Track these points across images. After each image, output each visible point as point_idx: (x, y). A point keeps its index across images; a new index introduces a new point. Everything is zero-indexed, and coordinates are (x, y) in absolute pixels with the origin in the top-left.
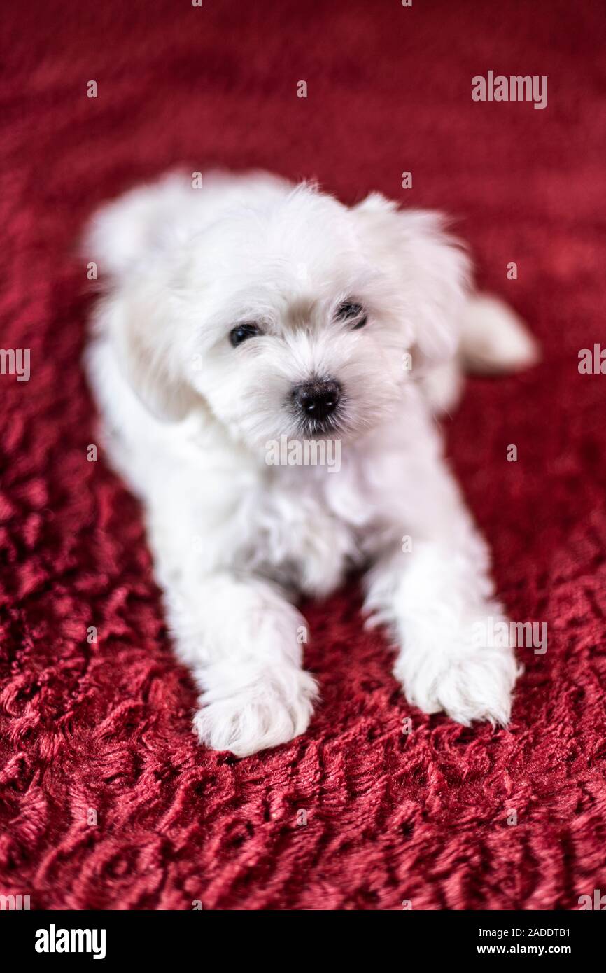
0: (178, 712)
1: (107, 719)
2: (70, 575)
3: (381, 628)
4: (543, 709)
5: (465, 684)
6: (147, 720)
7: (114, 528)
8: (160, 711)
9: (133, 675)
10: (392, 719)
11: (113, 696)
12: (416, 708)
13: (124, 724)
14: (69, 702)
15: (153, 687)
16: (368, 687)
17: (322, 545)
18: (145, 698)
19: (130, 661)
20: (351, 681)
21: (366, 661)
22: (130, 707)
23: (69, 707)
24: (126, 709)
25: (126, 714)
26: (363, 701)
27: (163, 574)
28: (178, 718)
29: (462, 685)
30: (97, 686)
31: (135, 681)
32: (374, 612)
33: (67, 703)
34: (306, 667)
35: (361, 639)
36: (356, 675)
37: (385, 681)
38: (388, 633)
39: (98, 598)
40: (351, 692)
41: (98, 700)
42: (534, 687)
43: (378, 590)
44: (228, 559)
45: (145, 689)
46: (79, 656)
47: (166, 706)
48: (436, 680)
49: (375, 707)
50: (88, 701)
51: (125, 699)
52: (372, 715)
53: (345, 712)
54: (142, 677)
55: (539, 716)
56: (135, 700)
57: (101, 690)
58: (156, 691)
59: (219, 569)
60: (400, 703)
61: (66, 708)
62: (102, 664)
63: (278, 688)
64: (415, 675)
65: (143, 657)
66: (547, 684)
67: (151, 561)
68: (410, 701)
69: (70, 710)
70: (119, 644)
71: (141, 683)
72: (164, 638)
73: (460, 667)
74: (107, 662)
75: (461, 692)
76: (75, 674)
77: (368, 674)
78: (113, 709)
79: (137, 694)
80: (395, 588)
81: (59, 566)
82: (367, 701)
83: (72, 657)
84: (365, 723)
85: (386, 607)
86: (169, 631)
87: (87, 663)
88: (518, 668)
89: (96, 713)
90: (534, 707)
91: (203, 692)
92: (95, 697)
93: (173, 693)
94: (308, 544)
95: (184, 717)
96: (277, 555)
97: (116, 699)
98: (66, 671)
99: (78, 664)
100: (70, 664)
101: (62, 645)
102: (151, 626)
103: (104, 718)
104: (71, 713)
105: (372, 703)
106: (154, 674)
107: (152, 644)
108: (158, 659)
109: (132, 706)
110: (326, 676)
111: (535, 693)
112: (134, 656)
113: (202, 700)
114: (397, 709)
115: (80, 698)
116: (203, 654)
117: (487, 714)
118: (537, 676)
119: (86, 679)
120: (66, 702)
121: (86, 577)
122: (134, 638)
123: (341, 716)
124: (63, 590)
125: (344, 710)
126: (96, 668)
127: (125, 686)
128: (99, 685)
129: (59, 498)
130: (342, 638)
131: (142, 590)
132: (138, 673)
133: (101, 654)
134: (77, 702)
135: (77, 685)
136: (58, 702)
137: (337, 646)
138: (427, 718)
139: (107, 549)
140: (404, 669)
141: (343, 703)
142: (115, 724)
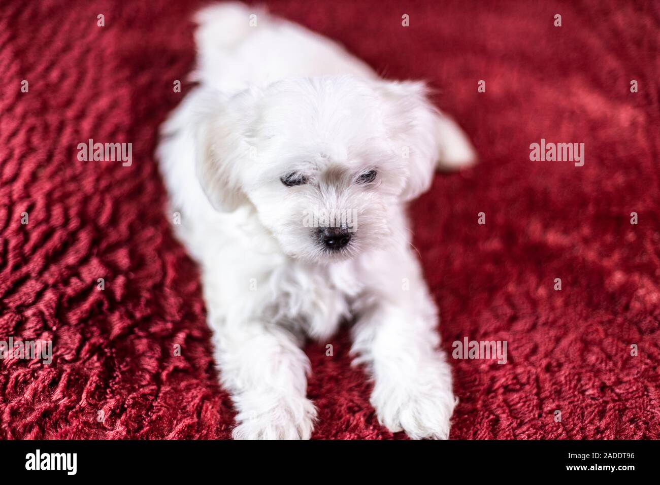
0: (221, 426)
1: (173, 433)
2: (146, 322)
3: (362, 366)
4: (471, 431)
5: (419, 413)
6: (200, 434)
7: (177, 285)
8: (209, 427)
9: (190, 400)
10: (368, 435)
11: (177, 415)
12: (384, 427)
13: (184, 436)
14: (147, 420)
15: (204, 408)
16: (352, 410)
17: (324, 307)
18: (199, 416)
19: (188, 388)
20: (341, 406)
21: (351, 390)
22: (189, 424)
23: (146, 424)
24: (186, 425)
25: (186, 429)
26: (348, 421)
27: (212, 321)
28: (221, 431)
29: (417, 414)
30: (165, 407)
31: (192, 403)
32: (358, 355)
33: (145, 421)
34: (309, 396)
35: (348, 374)
36: (343, 401)
37: (363, 406)
38: (367, 370)
39: (166, 339)
40: (341, 414)
41: (166, 417)
42: (465, 415)
43: (361, 339)
44: (259, 312)
45: (199, 410)
46: (153, 385)
47: (213, 422)
48: (399, 409)
49: (357, 426)
50: (160, 418)
51: (185, 417)
52: (354, 432)
53: (336, 429)
54: (197, 401)
55: (468, 437)
56: (192, 418)
57: (168, 410)
58: (206, 412)
59: (252, 319)
60: (374, 424)
61: (144, 424)
62: (169, 391)
63: (289, 412)
64: (385, 403)
65: (198, 385)
66: (474, 412)
67: (204, 311)
68: (380, 423)
69: (147, 426)
70: (181, 374)
71: (195, 405)
72: (212, 371)
73: (416, 401)
74: (172, 388)
75: (416, 419)
76: (151, 398)
77: (352, 401)
78: (177, 424)
79: (193, 413)
80: (373, 338)
81: (138, 315)
82: (351, 422)
83: (149, 384)
84: (349, 438)
85: (367, 352)
86: (216, 365)
87: (159, 390)
88: (455, 400)
89: (165, 427)
90: (465, 430)
91: (238, 413)
92: (163, 415)
93: (218, 412)
94: (314, 305)
95: (225, 430)
96: (293, 312)
97: (179, 417)
98: (144, 396)
99: (152, 390)
100: (147, 390)
101: (141, 376)
102: (203, 362)
103: (170, 431)
104: (148, 428)
105: (355, 423)
106: (205, 398)
107: (204, 375)
108: (207, 386)
109: (190, 423)
110: (323, 401)
111: (466, 420)
112: (191, 385)
113: (238, 418)
114: (371, 428)
115: (154, 417)
116: (239, 384)
117: (433, 436)
118: (468, 406)
119: (159, 403)
120: (144, 419)
121: (157, 324)
122: (191, 371)
123: (334, 432)
124: (141, 334)
125: (336, 428)
126: (165, 394)
127: (185, 407)
128: (166, 406)
129: (138, 262)
130: (335, 373)
131: (196, 333)
132: (193, 398)
133: (168, 383)
134: (152, 419)
135: (152, 407)
136: (139, 419)
137: (332, 378)
138: (392, 435)
139: (172, 302)
140: (377, 398)
141: (335, 422)
142: (178, 436)
